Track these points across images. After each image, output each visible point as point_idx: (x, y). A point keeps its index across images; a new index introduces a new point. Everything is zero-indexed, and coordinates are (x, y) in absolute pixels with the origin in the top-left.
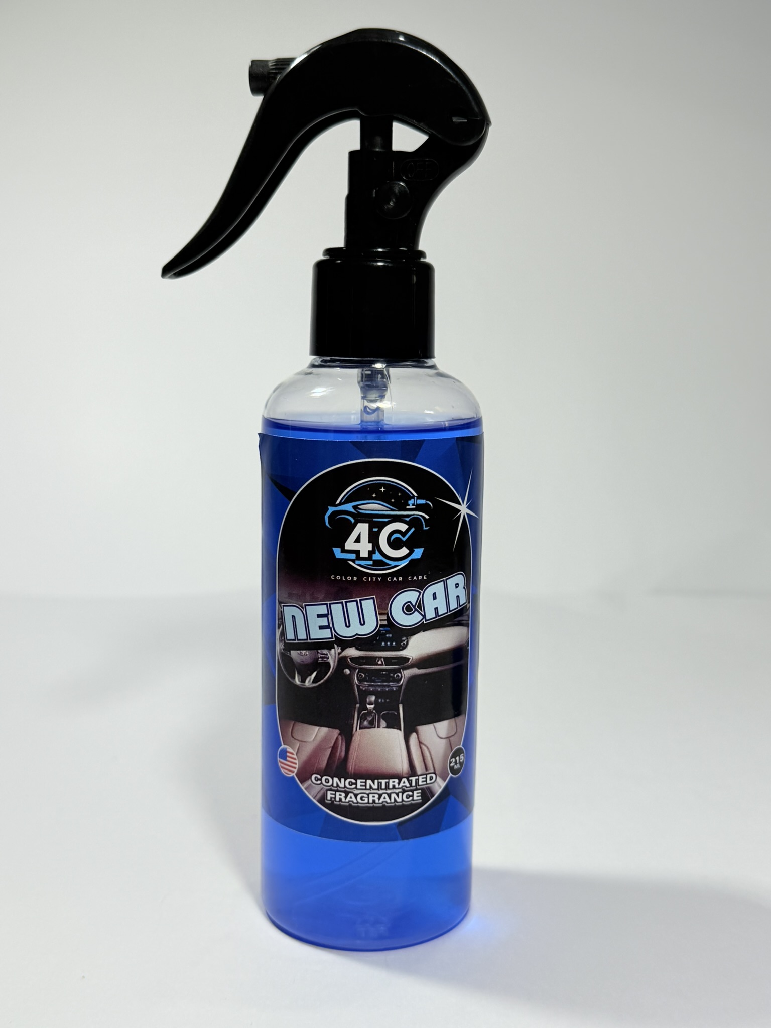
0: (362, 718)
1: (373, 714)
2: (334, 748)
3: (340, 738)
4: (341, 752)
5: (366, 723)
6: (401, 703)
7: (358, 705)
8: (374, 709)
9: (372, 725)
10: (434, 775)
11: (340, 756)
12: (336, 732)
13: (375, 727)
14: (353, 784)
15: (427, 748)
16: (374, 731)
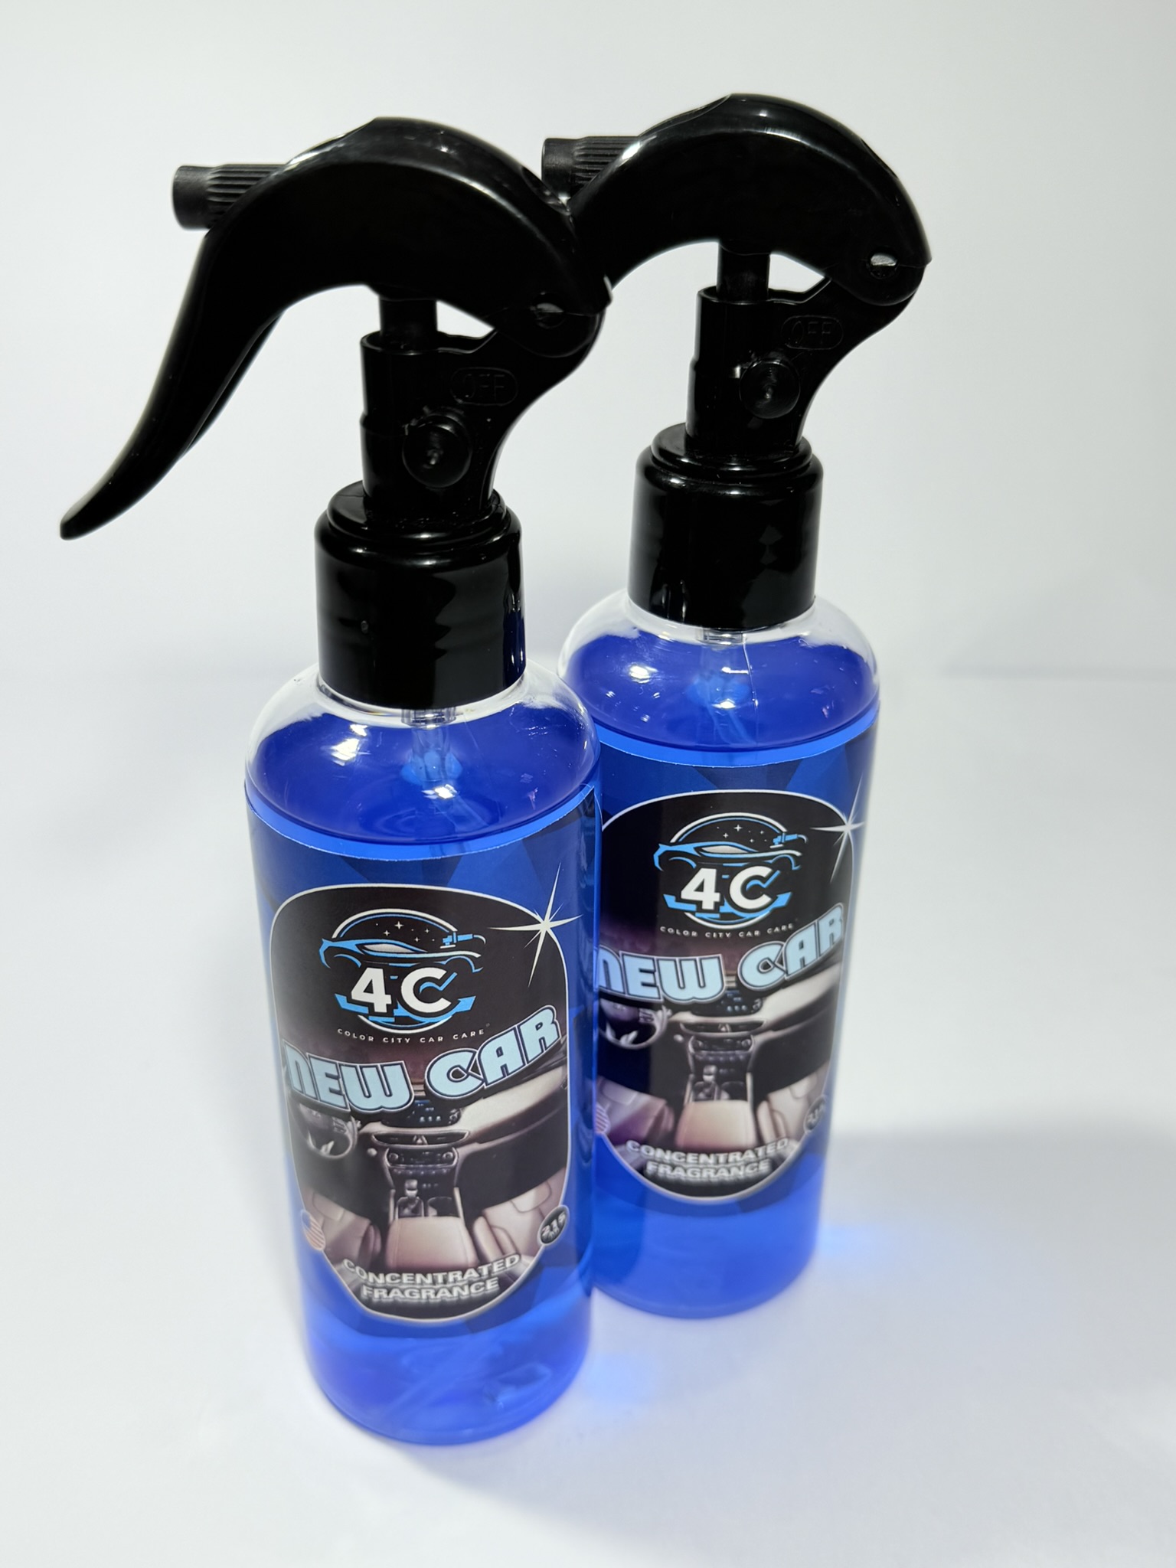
1: (417, 1201)
5: (407, 1211)
9: (415, 1213)
10: (517, 1258)
11: (374, 1249)
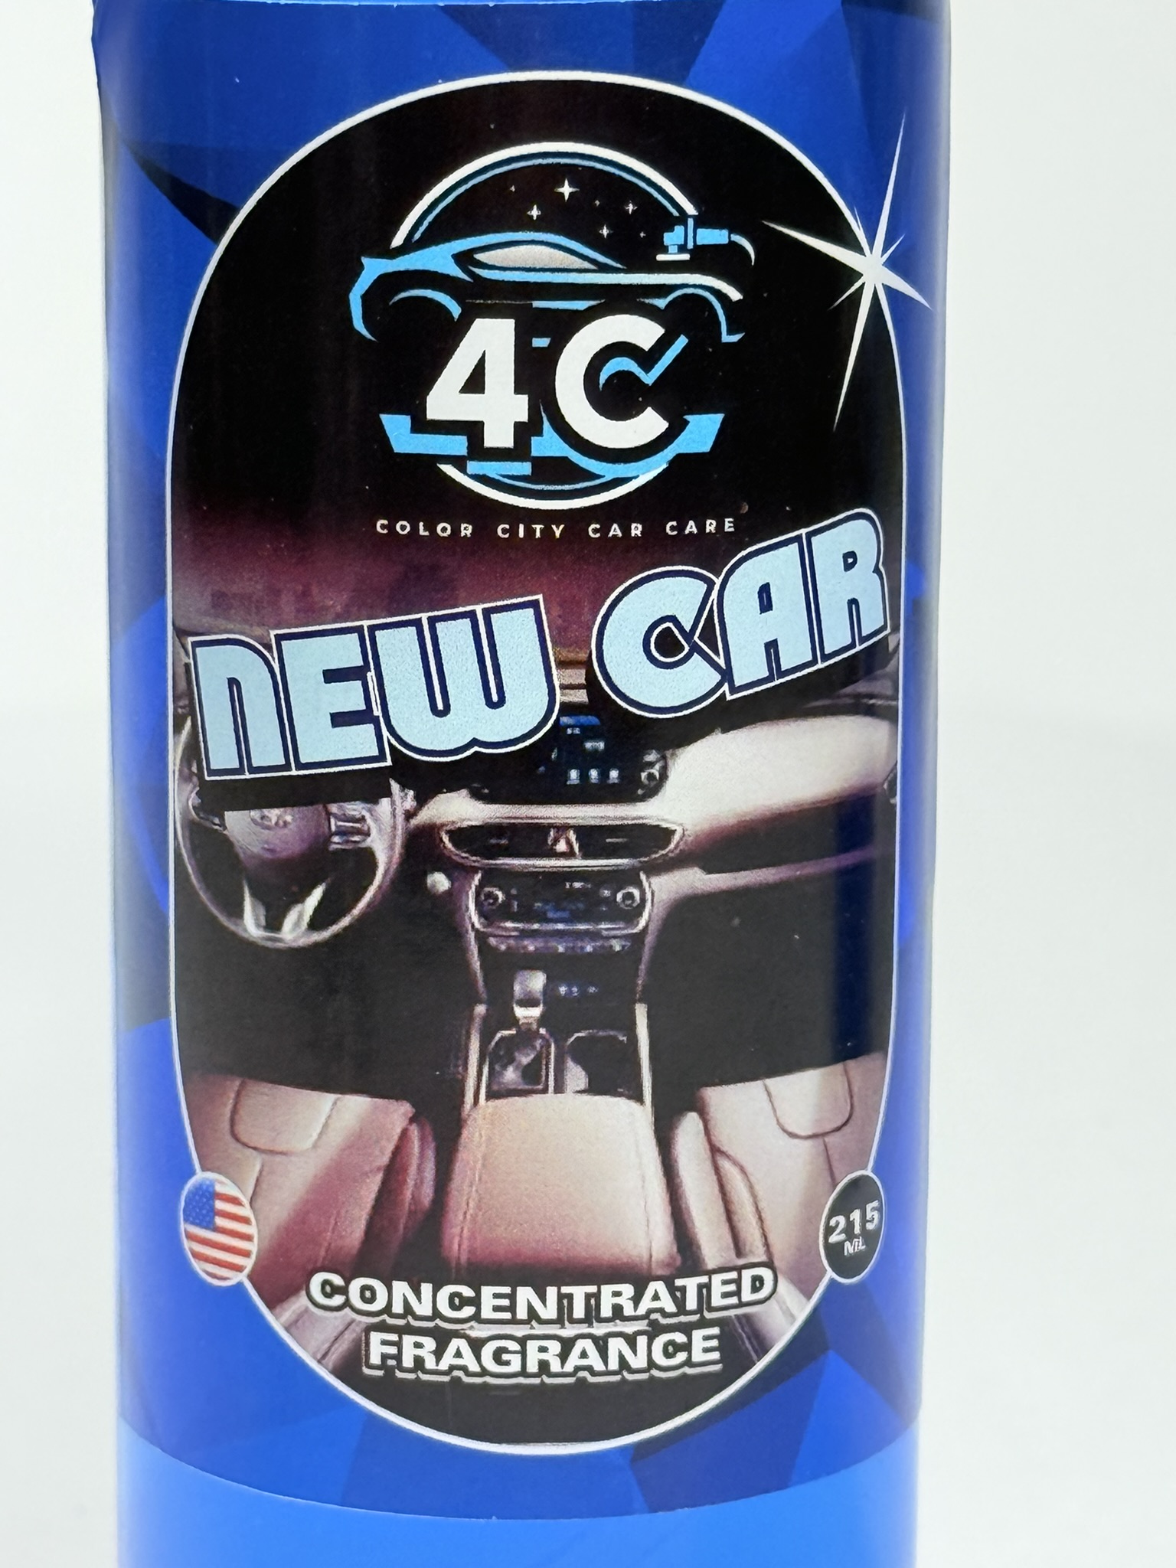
0: (497, 1057)
1: (538, 1043)
2: (394, 1172)
3: (415, 1132)
4: (418, 1186)
5: (510, 1075)
6: (641, 1001)
7: (481, 1009)
8: (542, 1021)
9: (533, 1081)
10: (766, 1273)
11: (415, 1200)
12: (398, 1113)
13: (545, 1091)
14: (465, 1302)
15: (743, 1170)
16: (541, 1106)
